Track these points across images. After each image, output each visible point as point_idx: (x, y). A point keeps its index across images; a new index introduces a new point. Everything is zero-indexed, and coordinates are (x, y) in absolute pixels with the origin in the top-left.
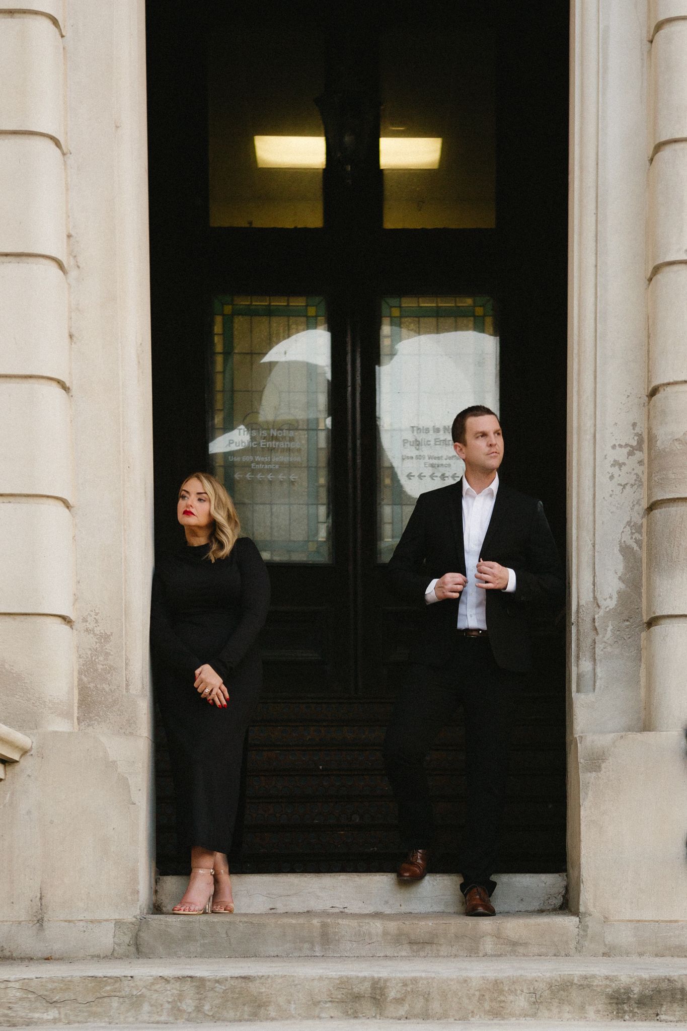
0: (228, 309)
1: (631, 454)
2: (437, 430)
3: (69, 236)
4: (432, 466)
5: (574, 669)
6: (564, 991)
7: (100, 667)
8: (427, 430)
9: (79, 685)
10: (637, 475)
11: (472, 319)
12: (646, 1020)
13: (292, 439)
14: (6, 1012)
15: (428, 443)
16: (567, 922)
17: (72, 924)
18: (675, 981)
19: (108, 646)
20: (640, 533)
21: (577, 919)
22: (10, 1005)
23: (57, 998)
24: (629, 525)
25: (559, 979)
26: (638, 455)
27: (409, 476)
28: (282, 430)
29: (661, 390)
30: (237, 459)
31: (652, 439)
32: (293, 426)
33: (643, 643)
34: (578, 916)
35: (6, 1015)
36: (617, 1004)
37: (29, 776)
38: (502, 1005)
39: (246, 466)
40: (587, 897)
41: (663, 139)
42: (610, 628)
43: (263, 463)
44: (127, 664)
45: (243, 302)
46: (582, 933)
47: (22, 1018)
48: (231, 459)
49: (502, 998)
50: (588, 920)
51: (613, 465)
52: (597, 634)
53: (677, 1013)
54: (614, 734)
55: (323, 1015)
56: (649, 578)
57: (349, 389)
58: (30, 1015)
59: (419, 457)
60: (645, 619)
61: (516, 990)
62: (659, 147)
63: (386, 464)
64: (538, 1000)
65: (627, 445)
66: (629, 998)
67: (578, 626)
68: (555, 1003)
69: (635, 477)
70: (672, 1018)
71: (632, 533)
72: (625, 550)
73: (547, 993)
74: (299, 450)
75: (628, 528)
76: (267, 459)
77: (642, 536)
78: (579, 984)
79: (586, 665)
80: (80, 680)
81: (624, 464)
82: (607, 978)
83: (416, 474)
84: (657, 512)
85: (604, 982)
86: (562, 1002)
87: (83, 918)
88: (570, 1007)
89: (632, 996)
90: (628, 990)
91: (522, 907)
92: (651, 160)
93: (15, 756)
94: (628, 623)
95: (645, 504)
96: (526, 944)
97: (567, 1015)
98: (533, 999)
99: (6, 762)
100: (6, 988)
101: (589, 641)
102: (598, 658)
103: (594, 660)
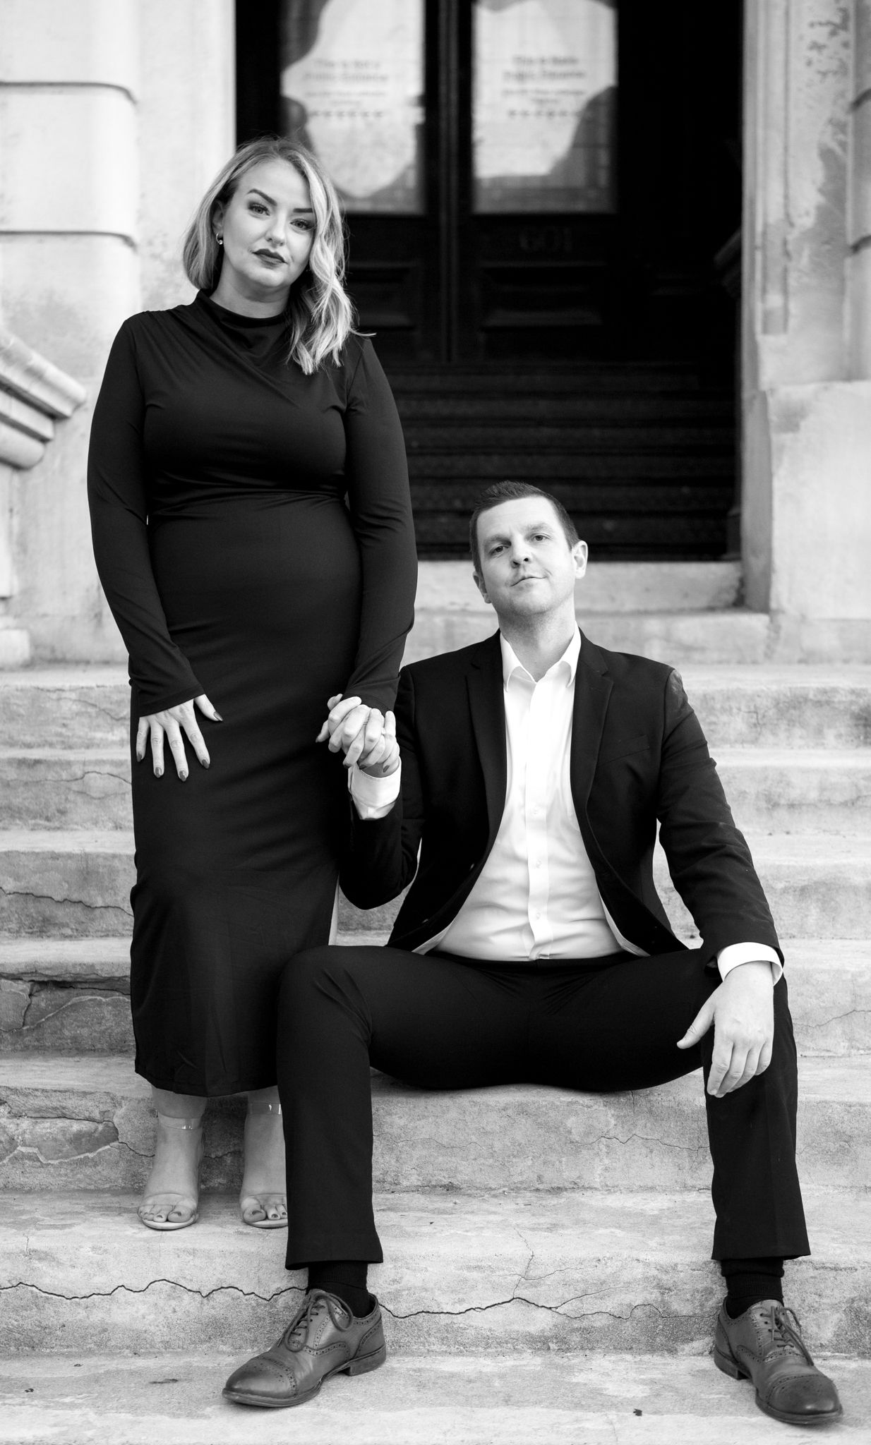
1: (833, 34)
4: (539, 101)
5: (759, 305)
6: (796, 710)
8: (532, 62)
10: (840, 60)
14: (60, 730)
15: (533, 77)
16: (753, 622)
20: (843, 131)
21: (767, 618)
22: (65, 721)
24: (831, 124)
25: (789, 694)
26: (843, 36)
27: (510, 113)
31: (861, 11)
33: (848, 271)
34: (768, 614)
35: (60, 735)
36: (865, 726)
37: (83, 435)
38: (713, 727)
40: (782, 591)
42: (806, 252)
46: (773, 635)
47: (80, 737)
49: (713, 719)
50: (783, 621)
51: (812, 48)
52: (790, 260)
54: (815, 385)
56: (855, 189)
58: (91, 734)
59: (523, 92)
60: (851, 240)
61: (731, 708)
64: (761, 722)
65: (829, 23)
67: (765, 251)
68: (784, 724)
69: (839, 63)
71: (835, 134)
72: (827, 155)
73: (771, 713)
75: (831, 127)
77: (846, 136)
78: (816, 699)
81: (825, 46)
82: (853, 692)
83: (518, 110)
85: (849, 698)
86: (791, 723)
88: (803, 730)
91: (686, 604)
93: (64, 408)
94: (828, 246)
95: (851, 97)
96: (702, 649)
97: (798, 742)
98: (754, 721)
99: (54, 416)
100: (59, 699)
101: (779, 270)
102: (791, 289)
103: (786, 293)
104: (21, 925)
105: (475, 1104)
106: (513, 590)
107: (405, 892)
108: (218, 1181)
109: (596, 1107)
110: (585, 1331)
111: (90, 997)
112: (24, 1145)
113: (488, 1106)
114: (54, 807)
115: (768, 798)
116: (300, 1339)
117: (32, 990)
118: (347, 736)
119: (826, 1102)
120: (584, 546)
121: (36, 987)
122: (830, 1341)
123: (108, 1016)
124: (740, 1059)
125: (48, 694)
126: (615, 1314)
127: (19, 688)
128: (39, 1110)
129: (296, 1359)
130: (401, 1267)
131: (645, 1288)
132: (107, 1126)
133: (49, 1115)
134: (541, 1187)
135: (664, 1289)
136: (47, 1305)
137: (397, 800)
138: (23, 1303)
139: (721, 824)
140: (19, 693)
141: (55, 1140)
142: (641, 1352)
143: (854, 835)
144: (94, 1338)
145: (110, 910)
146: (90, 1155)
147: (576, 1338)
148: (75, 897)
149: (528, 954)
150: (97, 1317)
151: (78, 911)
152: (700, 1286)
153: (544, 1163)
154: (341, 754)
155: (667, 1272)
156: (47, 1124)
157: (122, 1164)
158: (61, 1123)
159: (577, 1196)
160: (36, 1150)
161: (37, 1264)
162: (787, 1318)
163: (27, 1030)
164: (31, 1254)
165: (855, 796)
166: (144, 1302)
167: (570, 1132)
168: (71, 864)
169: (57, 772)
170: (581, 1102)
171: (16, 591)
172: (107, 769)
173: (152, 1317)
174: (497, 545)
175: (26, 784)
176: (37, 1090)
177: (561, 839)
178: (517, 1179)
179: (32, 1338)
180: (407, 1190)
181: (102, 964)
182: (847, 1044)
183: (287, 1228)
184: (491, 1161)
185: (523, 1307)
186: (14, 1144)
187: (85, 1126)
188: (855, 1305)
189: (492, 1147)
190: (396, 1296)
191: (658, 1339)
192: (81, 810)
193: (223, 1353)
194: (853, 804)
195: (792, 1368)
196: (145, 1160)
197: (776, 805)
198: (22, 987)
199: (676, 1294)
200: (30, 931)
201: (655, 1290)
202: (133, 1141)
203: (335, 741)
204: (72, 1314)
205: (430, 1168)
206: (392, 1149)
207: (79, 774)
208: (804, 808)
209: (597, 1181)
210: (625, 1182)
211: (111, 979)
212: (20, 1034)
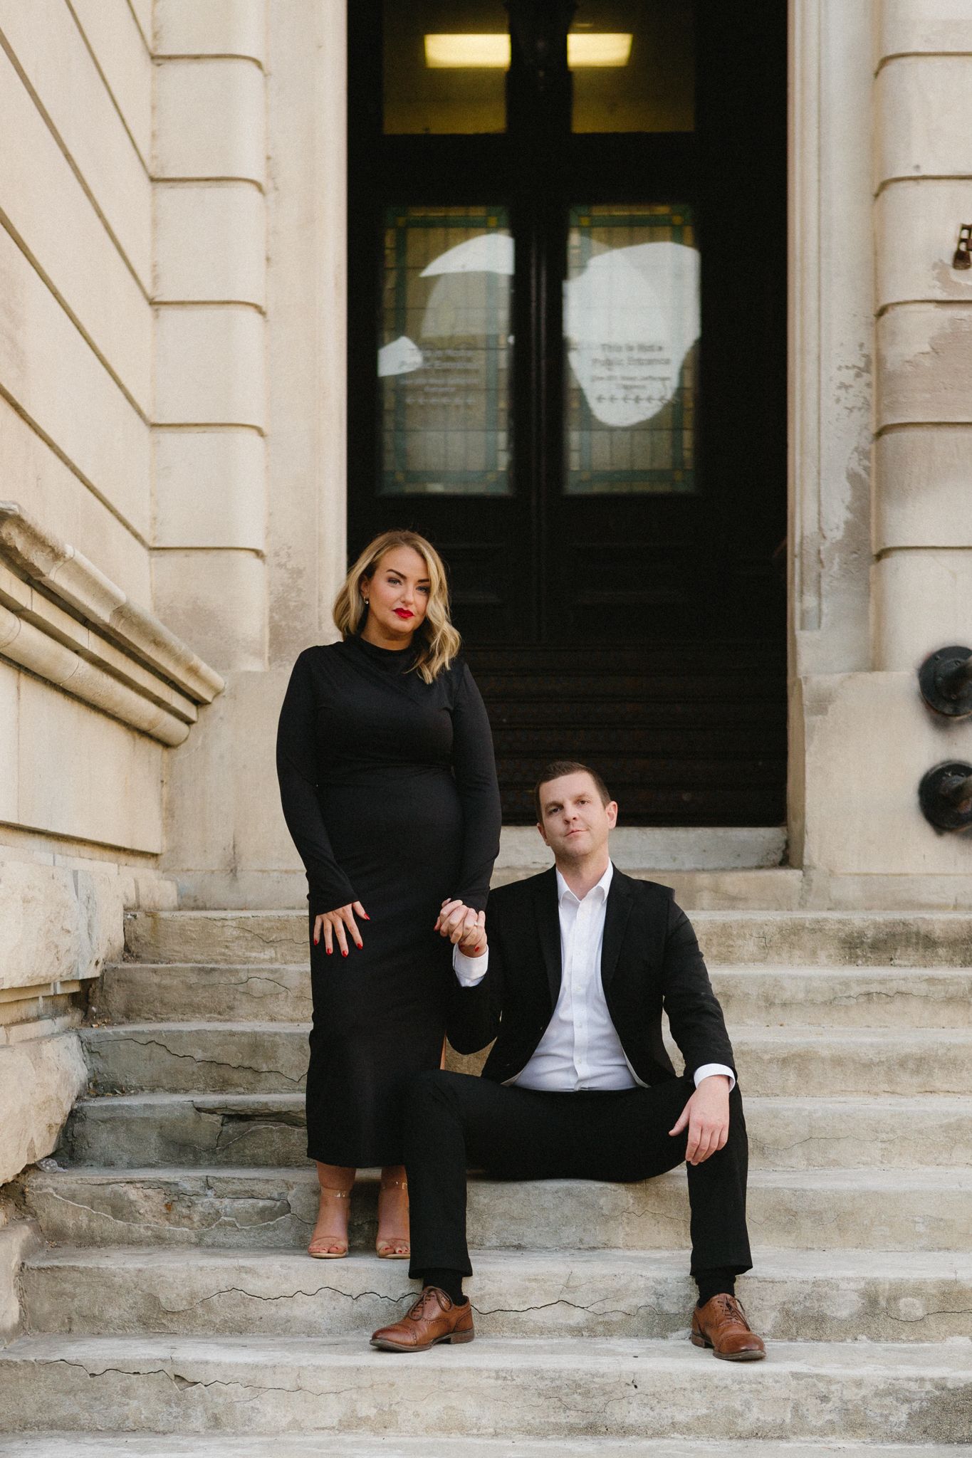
0: (401, 221)
1: (858, 375)
2: (630, 348)
3: (268, 158)
4: (626, 387)
5: (797, 605)
6: (795, 935)
7: (292, 604)
8: (619, 349)
9: (270, 623)
10: (865, 398)
11: (668, 228)
12: (879, 965)
13: (469, 360)
14: (223, 950)
15: (620, 363)
16: (791, 876)
17: (265, 874)
18: (911, 925)
19: (300, 582)
20: (868, 459)
21: (801, 873)
22: (227, 944)
23: (274, 937)
24: (857, 451)
25: (790, 924)
26: (866, 377)
27: (600, 399)
28: (458, 349)
29: (890, 309)
30: (408, 382)
31: (880, 360)
32: (471, 345)
33: (872, 577)
34: (801, 869)
35: (224, 954)
36: (850, 948)
37: (221, 718)
38: (730, 950)
39: (417, 389)
40: (813, 850)
41: (890, 53)
42: (837, 560)
43: (437, 385)
44: (319, 600)
45: (418, 213)
46: (806, 887)
47: (238, 956)
48: (403, 382)
49: (731, 942)
50: (813, 874)
51: (840, 388)
52: (823, 567)
53: (911, 957)
54: (841, 674)
56: (878, 507)
57: (534, 304)
58: (248, 954)
59: (610, 378)
60: (875, 551)
61: (745, 934)
62: (885, 61)
63: (574, 386)
64: (768, 945)
65: (854, 367)
66: (862, 943)
67: (801, 558)
68: (786, 947)
69: (862, 400)
70: (906, 963)
71: (860, 460)
72: (853, 478)
73: (776, 938)
74: (477, 371)
75: (856, 454)
76: (441, 381)
77: (870, 462)
78: (811, 928)
79: (810, 601)
80: (271, 618)
81: (851, 386)
82: (840, 923)
83: (606, 395)
84: (887, 438)
85: (837, 926)
86: (792, 946)
87: (277, 868)
88: (801, 951)
89: (865, 940)
90: (861, 934)
91: (739, 863)
92: (877, 74)
93: (208, 696)
94: (855, 556)
95: (873, 429)
96: (745, 899)
97: (798, 961)
98: (763, 944)
99: (198, 702)
100: (223, 926)
101: (814, 575)
102: (823, 592)
103: (819, 595)
104: (207, 1084)
105: (537, 1188)
106: (566, 839)
107: (492, 1044)
108: (359, 1242)
109: (620, 1191)
110: (606, 1323)
111: (264, 1126)
112: (226, 1216)
113: (545, 1190)
114: (225, 1005)
115: (767, 999)
116: (419, 1313)
117: (223, 1120)
118: (452, 925)
119: (778, 1188)
120: (614, 805)
121: (226, 1120)
122: (770, 1331)
123: (277, 1140)
124: (707, 1137)
125: (214, 922)
126: (627, 1312)
127: (192, 918)
128: (235, 1193)
129: (416, 1324)
130: (484, 1279)
131: (647, 1295)
132: (283, 1203)
133: (243, 1196)
134: (581, 1246)
135: (659, 1295)
136: (250, 1304)
137: (485, 975)
138: (235, 1302)
139: (703, 993)
140: (192, 922)
141: (247, 1212)
142: (643, 1337)
143: (832, 1026)
144: (282, 1327)
145: (272, 1074)
146: (271, 1223)
147: (600, 1328)
148: (246, 1064)
149: (573, 1087)
150: (283, 1312)
151: (249, 1075)
152: (682, 1294)
153: (584, 1230)
154: (448, 938)
155: (660, 1283)
156: (242, 1201)
157: (293, 1229)
158: (251, 1201)
159: (607, 1251)
160: (234, 1219)
161: (244, 1275)
162: (736, 1304)
163: (220, 1150)
164: (241, 1269)
165: (832, 997)
166: (315, 1302)
167: (602, 1208)
168: (244, 1040)
169: (227, 978)
170: (610, 1188)
171: (164, 850)
172: (265, 975)
173: (319, 1312)
174: (553, 808)
175: (204, 986)
176: (234, 1178)
177: (595, 1009)
178: (565, 1241)
179: (240, 1326)
180: (490, 1248)
181: (273, 1102)
182: (805, 1163)
183: (409, 1260)
184: (547, 1229)
185: (566, 1306)
186: (219, 1215)
187: (268, 1203)
188: (786, 1307)
189: (548, 1218)
190: (481, 1298)
191: (655, 1330)
192: (245, 1007)
193: (366, 1336)
194: (831, 1003)
195: (737, 1330)
196: (309, 1227)
197: (772, 1004)
198: (216, 1118)
199: (667, 1299)
200: (213, 1089)
201: (653, 1296)
202: (301, 1213)
203: (444, 928)
204: (266, 1310)
205: (505, 1234)
206: (479, 1220)
207: (244, 978)
208: (794, 1006)
209: (620, 1243)
210: (640, 1244)
211: (278, 1113)
212: (215, 1153)
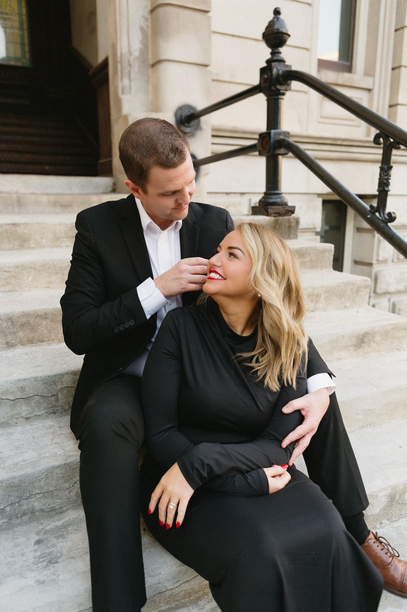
5: (120, 83)
24: (143, 17)
33: (150, 74)
42: (137, 65)
52: (131, 67)
55: (62, 245)
60: (151, 62)
67: (121, 63)
71: (144, 22)
72: (142, 29)
77: (148, 23)
79: (126, 82)
84: (156, 12)
95: (149, 8)
101: (127, 71)
102: (132, 79)
103: (130, 79)
